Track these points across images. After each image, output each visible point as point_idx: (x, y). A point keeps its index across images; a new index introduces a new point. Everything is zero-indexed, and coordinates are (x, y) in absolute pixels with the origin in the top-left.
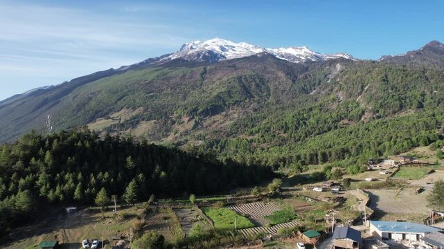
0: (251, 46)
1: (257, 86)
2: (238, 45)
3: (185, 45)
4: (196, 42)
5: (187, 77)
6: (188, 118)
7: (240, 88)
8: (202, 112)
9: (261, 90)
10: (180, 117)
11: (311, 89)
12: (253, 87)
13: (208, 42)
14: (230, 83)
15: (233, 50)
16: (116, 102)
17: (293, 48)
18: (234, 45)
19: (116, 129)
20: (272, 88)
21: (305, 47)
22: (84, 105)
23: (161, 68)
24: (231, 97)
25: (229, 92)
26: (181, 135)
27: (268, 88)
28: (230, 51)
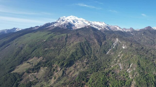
0: (84, 20)
1: (87, 47)
2: (79, 19)
3: (60, 18)
4: (64, 17)
5: (60, 40)
6: (60, 69)
7: (80, 49)
8: (66, 66)
9: (88, 50)
10: (57, 67)
11: (107, 51)
12: (85, 48)
13: (68, 18)
14: (76, 46)
15: (78, 22)
16: (32, 53)
17: (99, 22)
18: (78, 19)
19: (31, 71)
20: (92, 49)
21: (103, 22)
22: (19, 52)
23: (50, 32)
24: (77, 55)
25: (76, 52)
26: (57, 81)
27: (91, 49)
28: (77, 22)
